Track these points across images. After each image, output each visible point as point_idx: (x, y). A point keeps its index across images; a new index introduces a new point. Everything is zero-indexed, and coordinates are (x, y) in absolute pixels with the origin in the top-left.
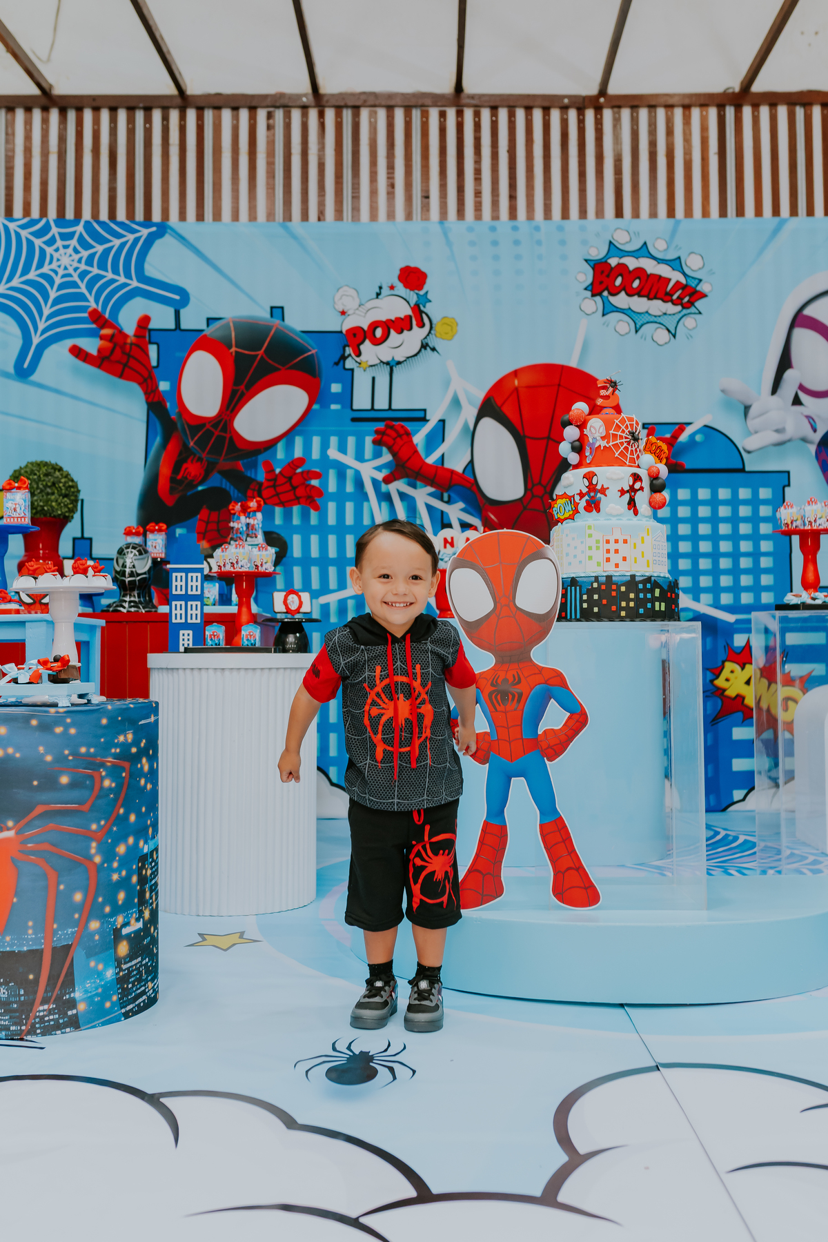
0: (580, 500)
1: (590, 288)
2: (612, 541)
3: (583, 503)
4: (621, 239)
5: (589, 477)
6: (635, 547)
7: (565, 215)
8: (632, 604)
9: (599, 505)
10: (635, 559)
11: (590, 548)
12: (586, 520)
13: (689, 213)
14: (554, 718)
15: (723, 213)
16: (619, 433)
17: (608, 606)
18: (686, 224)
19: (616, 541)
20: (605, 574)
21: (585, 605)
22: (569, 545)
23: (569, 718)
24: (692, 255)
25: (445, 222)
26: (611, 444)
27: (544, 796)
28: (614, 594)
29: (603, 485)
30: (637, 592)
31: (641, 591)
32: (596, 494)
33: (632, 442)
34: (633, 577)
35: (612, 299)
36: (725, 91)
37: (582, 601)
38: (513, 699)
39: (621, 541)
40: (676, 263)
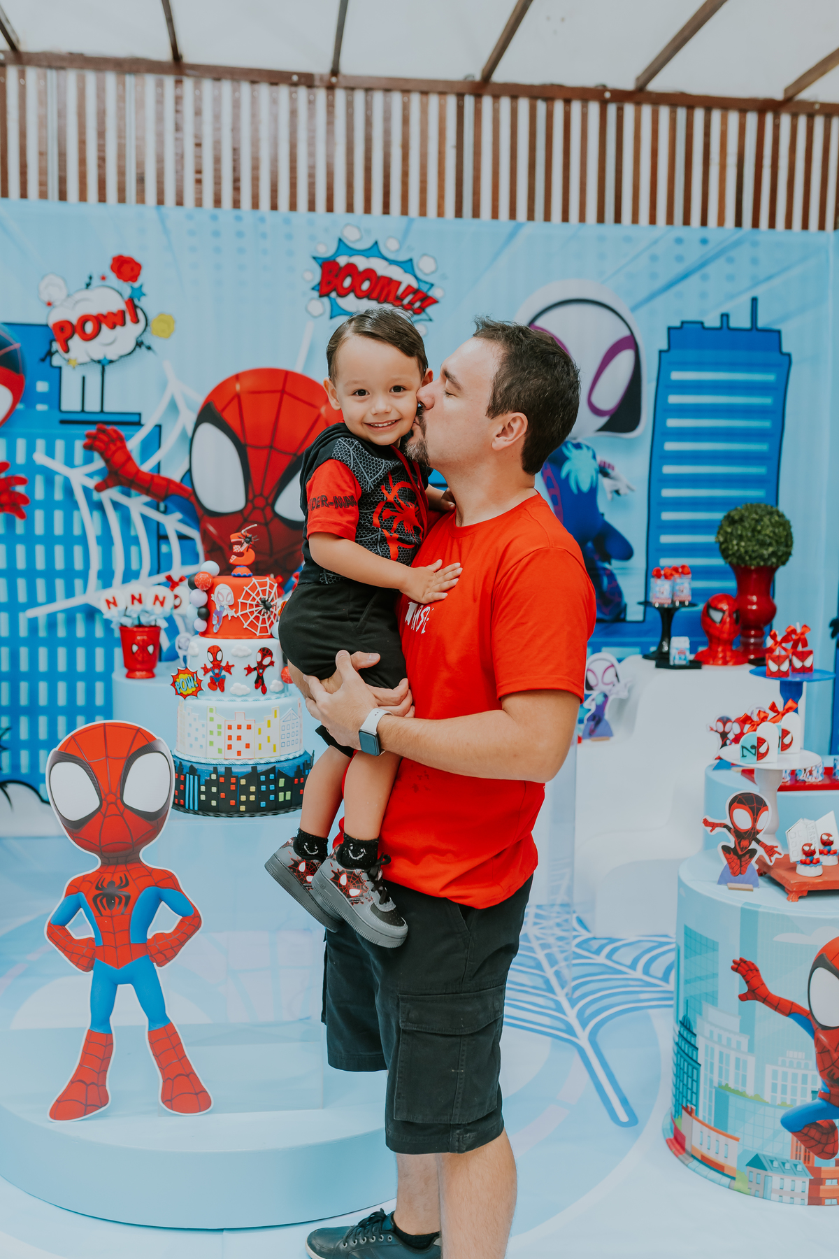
0: (204, 675)
1: (317, 288)
2: (234, 727)
3: (206, 680)
4: (351, 236)
5: (214, 651)
6: (260, 733)
7: (293, 206)
8: (252, 798)
9: (223, 684)
10: (260, 745)
11: (211, 733)
12: (210, 698)
13: (423, 212)
14: (165, 921)
15: (459, 213)
16: (249, 602)
17: (227, 800)
18: (419, 223)
19: (239, 727)
20: (226, 762)
21: (203, 797)
22: (190, 725)
23: (181, 921)
24: (425, 259)
25: (161, 206)
26: (239, 614)
27: (153, 1004)
28: (233, 787)
29: (228, 662)
30: (258, 785)
31: (263, 783)
32: (220, 672)
33: (264, 610)
34: (254, 768)
35: (341, 302)
36: (466, 79)
37: (200, 793)
38: (120, 903)
39: (244, 727)
40: (408, 265)
